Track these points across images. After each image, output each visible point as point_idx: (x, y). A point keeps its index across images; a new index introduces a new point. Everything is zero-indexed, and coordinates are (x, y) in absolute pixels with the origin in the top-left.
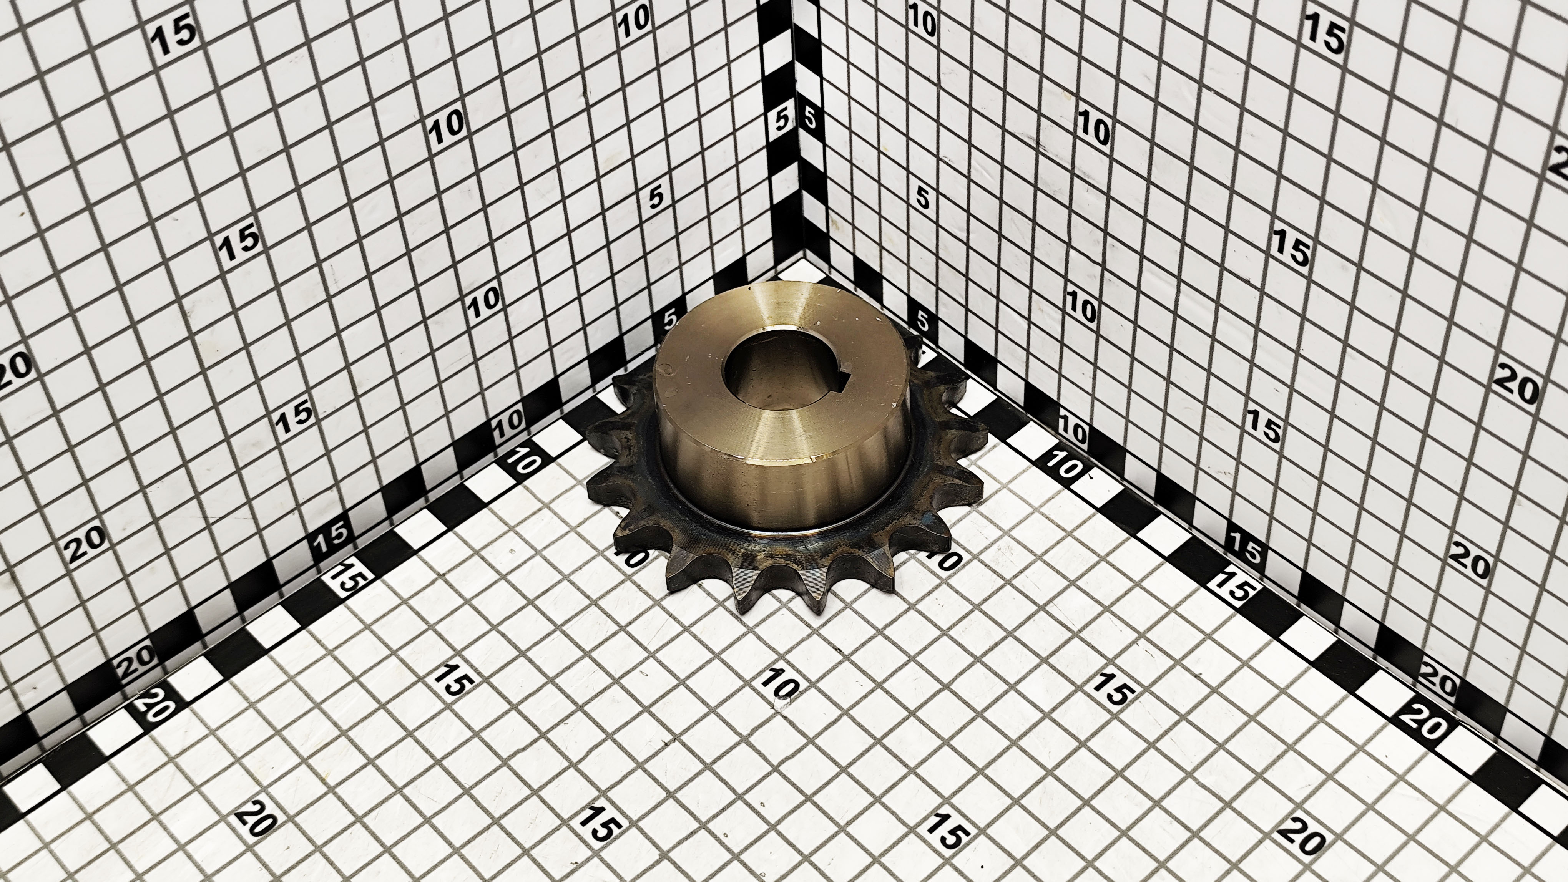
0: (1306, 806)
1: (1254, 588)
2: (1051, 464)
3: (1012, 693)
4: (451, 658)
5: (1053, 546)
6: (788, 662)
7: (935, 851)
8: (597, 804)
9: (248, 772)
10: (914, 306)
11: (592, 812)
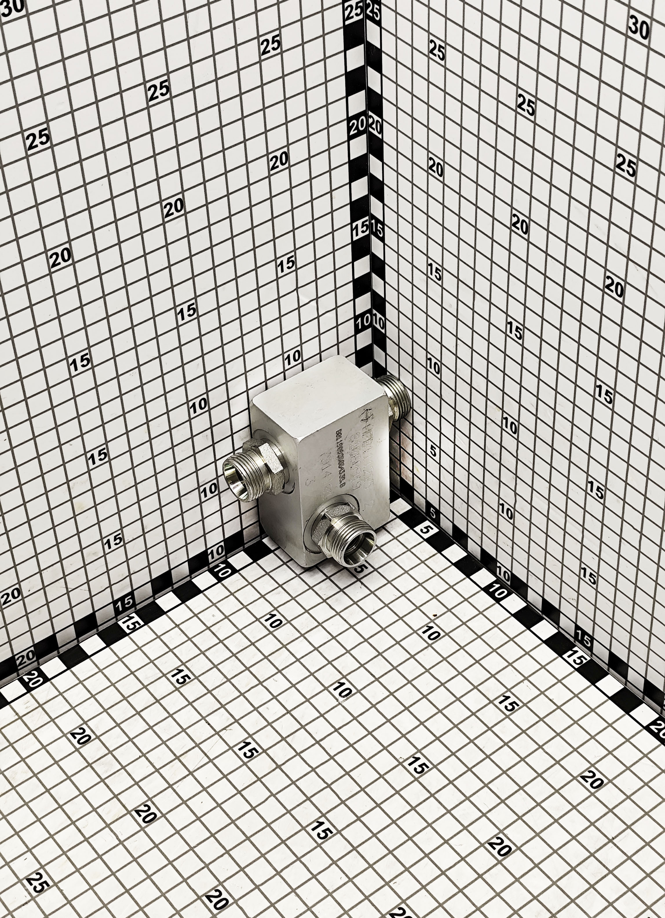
0: (596, 766)
1: (586, 659)
2: (491, 590)
3: (458, 702)
4: (180, 666)
5: (487, 632)
6: (347, 680)
7: (411, 774)
8: (247, 741)
9: (77, 713)
10: (429, 505)
11: (244, 744)
